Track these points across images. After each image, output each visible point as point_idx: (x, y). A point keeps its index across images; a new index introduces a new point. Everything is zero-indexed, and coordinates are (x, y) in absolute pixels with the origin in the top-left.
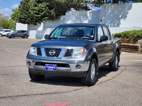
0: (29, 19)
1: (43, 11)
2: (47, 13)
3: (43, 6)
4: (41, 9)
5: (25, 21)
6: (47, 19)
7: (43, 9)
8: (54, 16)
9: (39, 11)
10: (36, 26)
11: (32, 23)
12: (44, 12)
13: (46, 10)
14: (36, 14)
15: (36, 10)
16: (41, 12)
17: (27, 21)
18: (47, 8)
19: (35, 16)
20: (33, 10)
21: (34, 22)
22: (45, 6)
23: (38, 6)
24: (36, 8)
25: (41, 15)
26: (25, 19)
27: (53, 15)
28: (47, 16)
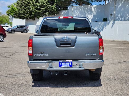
0: (28, 14)
1: (44, 6)
2: (49, 8)
3: (45, 2)
4: (42, 5)
5: (24, 17)
6: (48, 14)
7: (45, 4)
8: (56, 11)
9: (40, 7)
10: (34, 21)
11: (30, 18)
12: (45, 8)
13: (48, 5)
14: (38, 9)
15: (37, 6)
16: (43, 8)
17: (26, 16)
18: (48, 3)
19: (36, 11)
20: (35, 5)
21: (32, 17)
22: (46, 2)
23: (40, 2)
24: (38, 4)
25: (43, 11)
26: (24, 15)
27: (54, 10)
28: (48, 11)
